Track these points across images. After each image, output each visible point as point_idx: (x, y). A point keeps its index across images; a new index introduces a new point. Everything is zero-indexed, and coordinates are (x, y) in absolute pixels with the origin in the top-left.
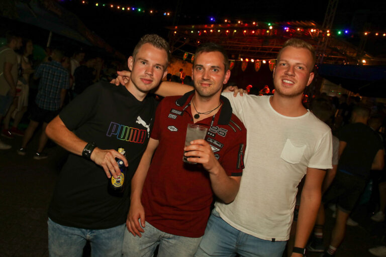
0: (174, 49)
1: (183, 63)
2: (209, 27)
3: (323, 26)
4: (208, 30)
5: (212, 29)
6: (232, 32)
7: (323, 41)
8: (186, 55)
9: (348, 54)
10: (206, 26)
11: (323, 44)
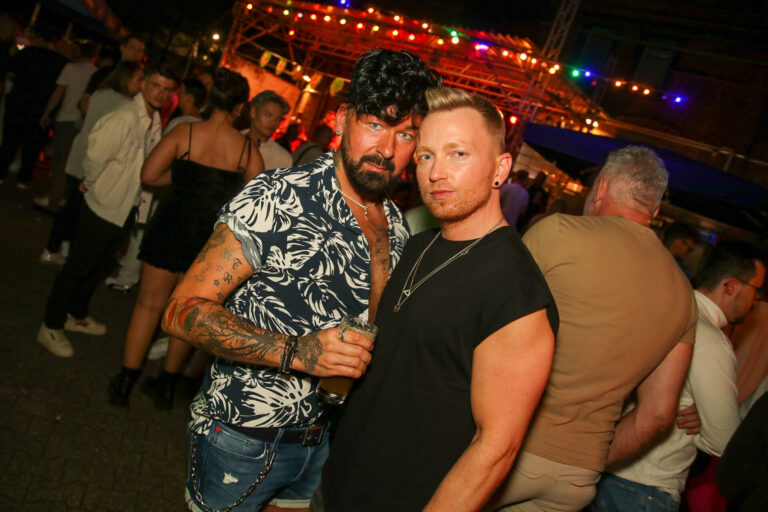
0: (242, 40)
1: (256, 71)
2: (324, 11)
3: (543, 53)
4: (321, 15)
5: (330, 15)
6: (368, 28)
7: (540, 79)
8: (266, 57)
9: (573, 107)
10: (317, 7)
11: (538, 85)
